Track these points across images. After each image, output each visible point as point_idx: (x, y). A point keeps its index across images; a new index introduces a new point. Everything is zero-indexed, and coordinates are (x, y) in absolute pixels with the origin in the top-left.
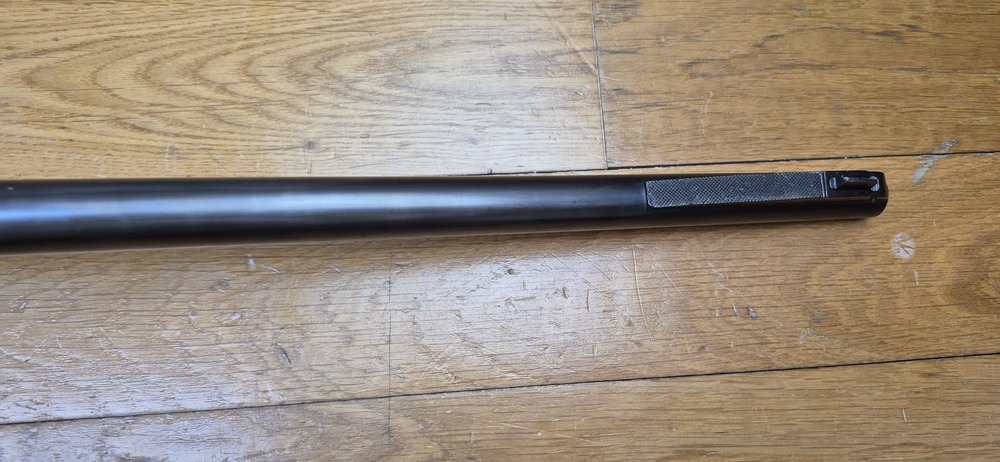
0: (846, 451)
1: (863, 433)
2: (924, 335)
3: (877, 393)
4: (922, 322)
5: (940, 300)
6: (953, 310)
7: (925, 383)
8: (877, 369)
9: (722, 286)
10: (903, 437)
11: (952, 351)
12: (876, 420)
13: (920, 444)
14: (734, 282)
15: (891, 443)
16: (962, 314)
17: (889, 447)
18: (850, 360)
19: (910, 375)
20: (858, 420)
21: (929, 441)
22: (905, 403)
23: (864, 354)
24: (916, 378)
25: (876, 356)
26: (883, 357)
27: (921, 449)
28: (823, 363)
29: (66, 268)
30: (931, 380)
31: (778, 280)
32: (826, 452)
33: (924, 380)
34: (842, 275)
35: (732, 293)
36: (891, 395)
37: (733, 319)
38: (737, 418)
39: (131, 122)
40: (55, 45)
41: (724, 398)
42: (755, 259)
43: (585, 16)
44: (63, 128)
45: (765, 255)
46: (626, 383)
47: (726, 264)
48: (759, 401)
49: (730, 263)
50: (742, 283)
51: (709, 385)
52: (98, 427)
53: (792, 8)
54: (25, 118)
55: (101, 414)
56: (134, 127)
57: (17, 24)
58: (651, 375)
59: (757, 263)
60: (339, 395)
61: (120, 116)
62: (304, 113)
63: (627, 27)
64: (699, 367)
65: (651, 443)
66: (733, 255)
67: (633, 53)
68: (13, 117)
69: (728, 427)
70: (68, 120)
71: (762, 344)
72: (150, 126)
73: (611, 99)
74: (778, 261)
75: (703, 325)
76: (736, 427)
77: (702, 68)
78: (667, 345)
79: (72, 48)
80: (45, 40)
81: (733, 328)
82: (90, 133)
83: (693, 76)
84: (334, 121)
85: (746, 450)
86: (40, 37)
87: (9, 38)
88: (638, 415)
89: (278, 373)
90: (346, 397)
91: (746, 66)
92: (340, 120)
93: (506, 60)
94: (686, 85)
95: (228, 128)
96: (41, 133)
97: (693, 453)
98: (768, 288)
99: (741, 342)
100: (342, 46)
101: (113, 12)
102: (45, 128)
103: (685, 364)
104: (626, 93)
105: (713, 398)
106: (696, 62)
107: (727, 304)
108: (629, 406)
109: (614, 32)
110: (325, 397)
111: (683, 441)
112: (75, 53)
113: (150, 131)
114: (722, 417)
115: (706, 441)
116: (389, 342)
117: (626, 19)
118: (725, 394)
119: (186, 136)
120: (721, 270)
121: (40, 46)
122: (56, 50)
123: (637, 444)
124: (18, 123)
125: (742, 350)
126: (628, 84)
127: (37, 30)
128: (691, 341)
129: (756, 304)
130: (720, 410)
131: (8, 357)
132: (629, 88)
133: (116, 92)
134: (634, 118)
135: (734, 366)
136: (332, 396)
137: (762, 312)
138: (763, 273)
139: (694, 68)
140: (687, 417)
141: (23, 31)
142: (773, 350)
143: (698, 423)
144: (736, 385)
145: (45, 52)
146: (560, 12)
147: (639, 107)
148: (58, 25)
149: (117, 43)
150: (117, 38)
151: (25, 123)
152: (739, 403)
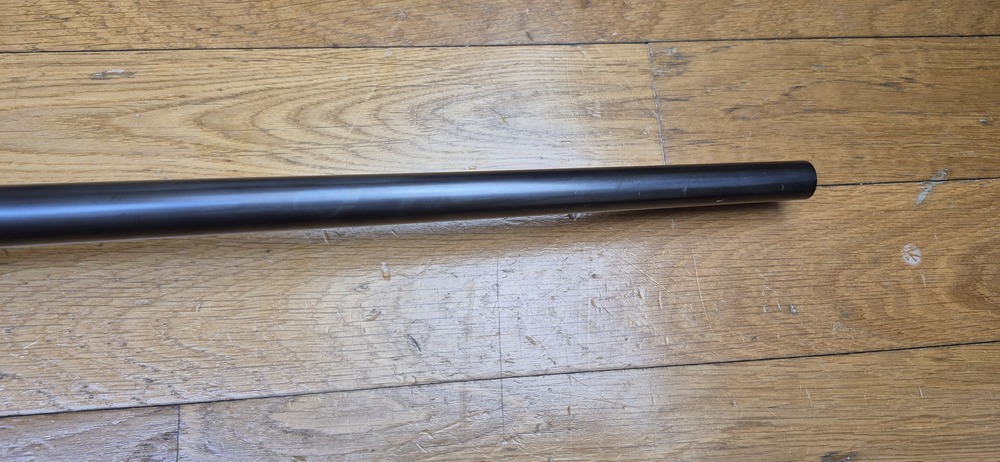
0: (876, 421)
1: (888, 407)
2: (933, 327)
3: (898, 374)
4: (930, 317)
5: (944, 298)
6: (956, 306)
7: (935, 366)
8: (896, 355)
9: (768, 288)
10: (921, 410)
11: (956, 339)
12: (899, 396)
13: (935, 416)
14: (777, 285)
15: (912, 414)
16: (963, 310)
17: (910, 418)
18: (875, 347)
19: (923, 359)
20: (883, 396)
21: (943, 414)
22: (921, 382)
23: (886, 343)
24: (928, 362)
25: (895, 344)
26: (901, 345)
27: (936, 420)
28: (852, 350)
29: (234, 274)
30: (941, 363)
31: (813, 282)
32: (859, 422)
33: (935, 363)
34: (864, 278)
35: (775, 293)
36: (908, 376)
37: (778, 314)
38: (786, 395)
39: (285, 156)
40: (220, 94)
41: (774, 379)
42: (793, 266)
43: (645, 72)
44: (229, 161)
45: (800, 263)
46: (693, 368)
47: (769, 270)
48: (802, 382)
49: (773, 269)
50: (783, 285)
51: (761, 368)
52: (264, 406)
53: (811, 65)
54: (197, 153)
55: (265, 394)
56: (288, 161)
57: (188, 77)
58: (714, 360)
59: (794, 269)
60: (460, 377)
61: (276, 151)
62: (424, 150)
63: (680, 80)
64: (752, 354)
65: (717, 416)
66: (775, 262)
67: (686, 100)
68: (187, 152)
69: (778, 403)
70: (233, 154)
71: (802, 334)
72: (300, 160)
73: (670, 138)
74: (811, 267)
75: (754, 319)
76: (786, 403)
77: (742, 113)
78: (725, 336)
79: (234, 96)
80: (211, 90)
81: (778, 322)
82: (251, 165)
83: (734, 118)
84: (449, 155)
85: (796, 421)
86: (207, 88)
87: (182, 88)
88: (705, 393)
89: (410, 359)
90: (466, 378)
91: (777, 111)
92: (454, 155)
93: (583, 107)
94: (729, 126)
95: (363, 161)
96: (210, 165)
97: (750, 424)
98: (805, 289)
99: (786, 333)
100: (453, 96)
101: (267, 68)
102: (213, 161)
103: (740, 351)
104: (682, 132)
105: (766, 379)
106: (737, 108)
107: (772, 302)
108: (697, 386)
109: (669, 84)
110: (450, 378)
111: (742, 414)
112: (236, 101)
113: (301, 164)
114: (773, 394)
115: (761, 414)
116: (499, 334)
117: (679, 74)
118: (775, 376)
119: (330, 168)
120: (765, 274)
121: (208, 95)
122: (221, 98)
123: (706, 416)
124: (191, 157)
125: (787, 340)
126: (682, 124)
127: (204, 82)
128: (745, 332)
129: (796, 302)
130: (771, 389)
131: (187, 348)
132: (685, 129)
133: (271, 132)
134: (689, 152)
135: (781, 353)
136: (455, 378)
137: (801, 308)
138: (799, 277)
139: (735, 113)
140: (744, 395)
141: (193, 82)
142: (812, 340)
143: (754, 400)
144: (783, 368)
145: (212, 99)
146: (625, 68)
147: (692, 143)
148: (222, 78)
149: (271, 93)
150: (271, 89)
151: (198, 156)
152: (785, 383)
